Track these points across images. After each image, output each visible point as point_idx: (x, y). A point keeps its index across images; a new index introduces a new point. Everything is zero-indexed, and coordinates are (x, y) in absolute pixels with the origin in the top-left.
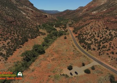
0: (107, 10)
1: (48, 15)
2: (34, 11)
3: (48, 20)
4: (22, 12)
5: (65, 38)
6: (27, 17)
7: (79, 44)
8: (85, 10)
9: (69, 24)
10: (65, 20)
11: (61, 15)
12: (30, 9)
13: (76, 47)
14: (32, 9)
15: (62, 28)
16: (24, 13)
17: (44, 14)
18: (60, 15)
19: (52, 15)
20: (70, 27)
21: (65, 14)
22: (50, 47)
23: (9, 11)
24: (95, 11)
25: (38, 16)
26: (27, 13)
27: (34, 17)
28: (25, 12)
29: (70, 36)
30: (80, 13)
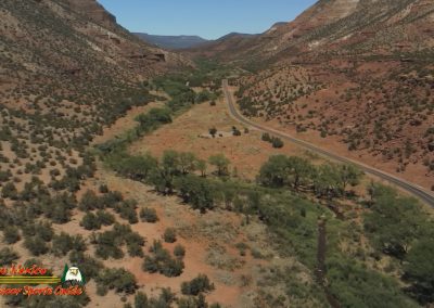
0: (352, 37)
1: (166, 53)
2: (123, 40)
3: (169, 67)
4: (90, 43)
5: (213, 104)
6: (108, 59)
7: (238, 112)
8: (290, 34)
9: (229, 80)
10: (222, 68)
11: (209, 54)
12: (109, 33)
13: (231, 115)
14: (114, 35)
15: (208, 89)
16: (97, 48)
17: (153, 50)
18: (206, 53)
19: (177, 51)
20: (231, 84)
21: (223, 48)
22: (180, 117)
23: (58, 43)
24: (316, 38)
25: (136, 57)
26: (105, 48)
27: (124, 59)
28: (98, 44)
29: (226, 101)
30: (272, 46)
